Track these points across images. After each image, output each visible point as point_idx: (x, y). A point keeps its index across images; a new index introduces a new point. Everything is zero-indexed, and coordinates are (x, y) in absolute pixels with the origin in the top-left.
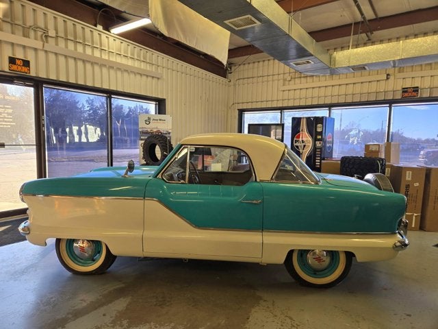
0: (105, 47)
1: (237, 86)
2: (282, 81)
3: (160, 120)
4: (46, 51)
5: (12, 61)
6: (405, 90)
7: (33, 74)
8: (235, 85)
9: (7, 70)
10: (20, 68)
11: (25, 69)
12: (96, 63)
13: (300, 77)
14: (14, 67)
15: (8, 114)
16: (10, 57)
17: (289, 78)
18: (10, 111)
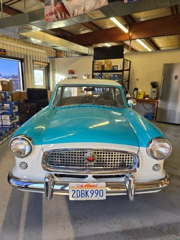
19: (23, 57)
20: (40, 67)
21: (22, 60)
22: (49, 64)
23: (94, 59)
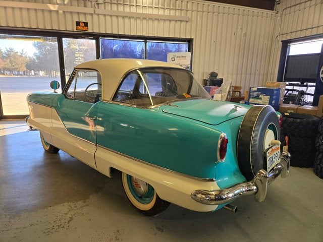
0: (133, 3)
1: (283, 16)
3: (182, 57)
4: (98, 15)
5: (78, 24)
7: (90, 31)
9: (75, 30)
10: (82, 28)
11: (85, 28)
12: (132, 17)
14: (79, 28)
15: (82, 57)
16: (76, 22)
18: (82, 56)
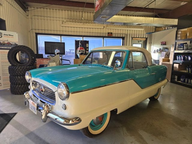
1: (33, 19)
2: (61, 22)
3: (9, 35)
6: (108, 33)
8: (32, 19)
13: (70, 22)
17: (65, 21)
19: (124, 36)
20: (139, 42)
21: (123, 38)
22: (147, 39)
23: (178, 29)
